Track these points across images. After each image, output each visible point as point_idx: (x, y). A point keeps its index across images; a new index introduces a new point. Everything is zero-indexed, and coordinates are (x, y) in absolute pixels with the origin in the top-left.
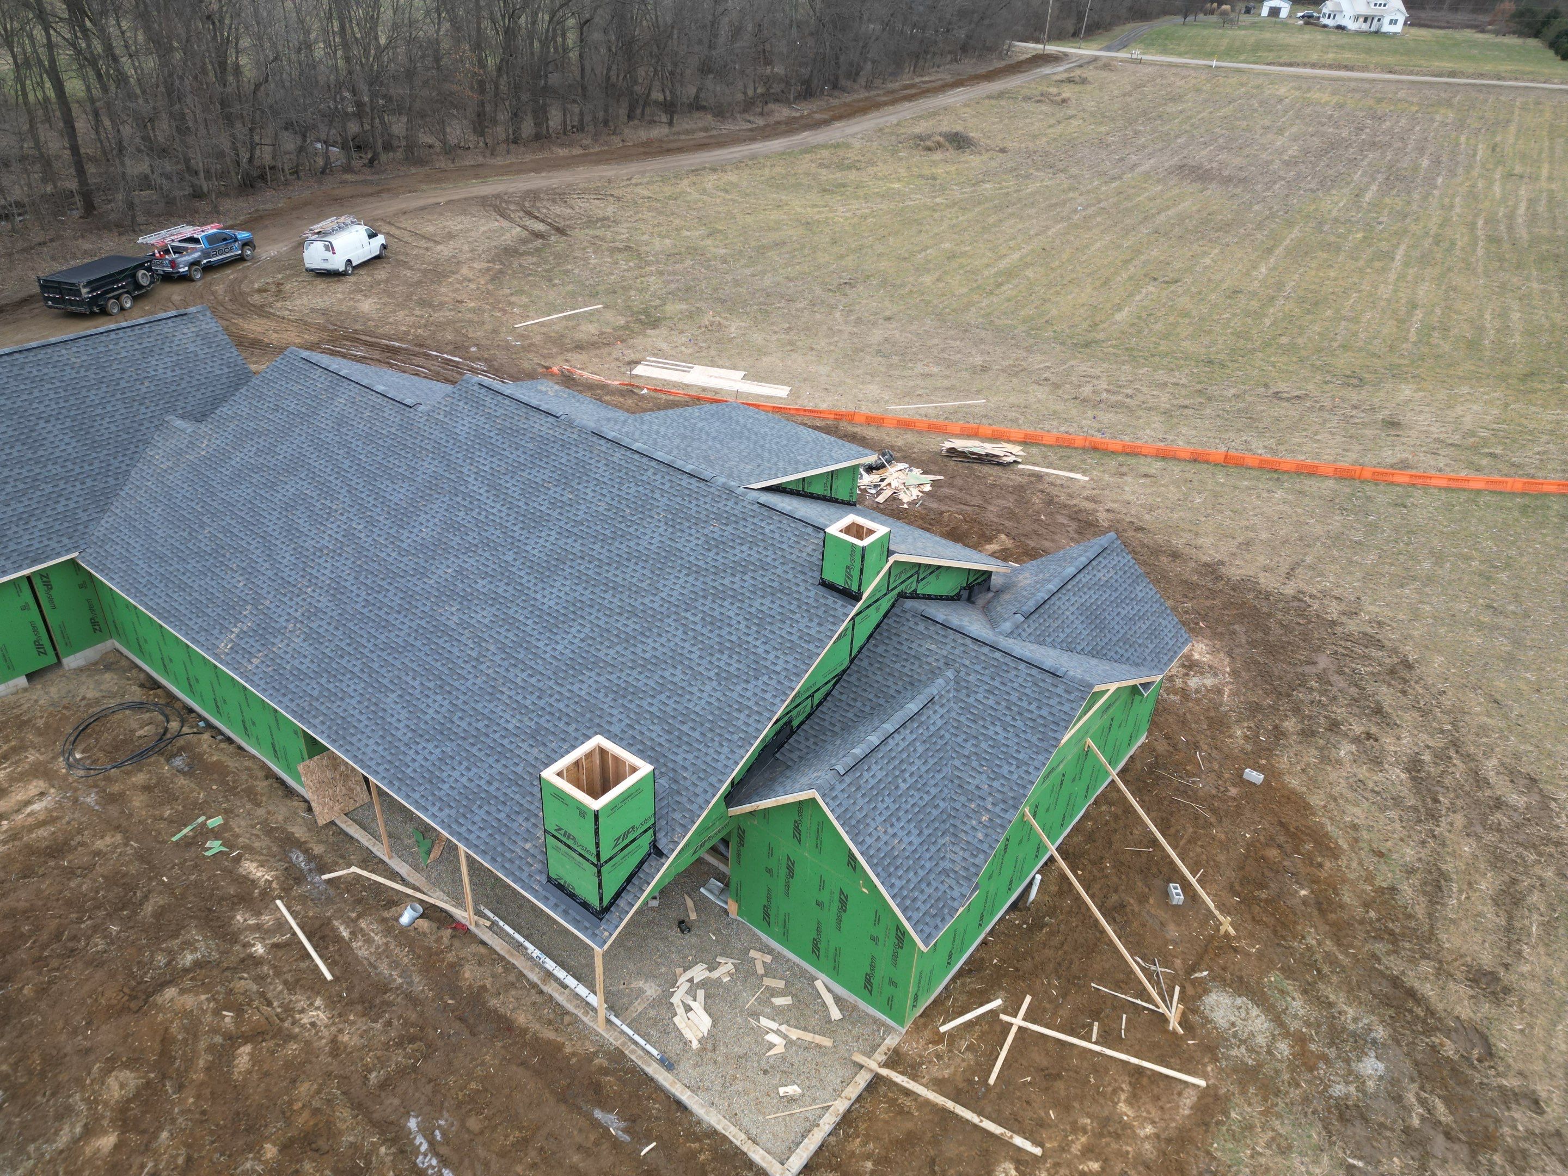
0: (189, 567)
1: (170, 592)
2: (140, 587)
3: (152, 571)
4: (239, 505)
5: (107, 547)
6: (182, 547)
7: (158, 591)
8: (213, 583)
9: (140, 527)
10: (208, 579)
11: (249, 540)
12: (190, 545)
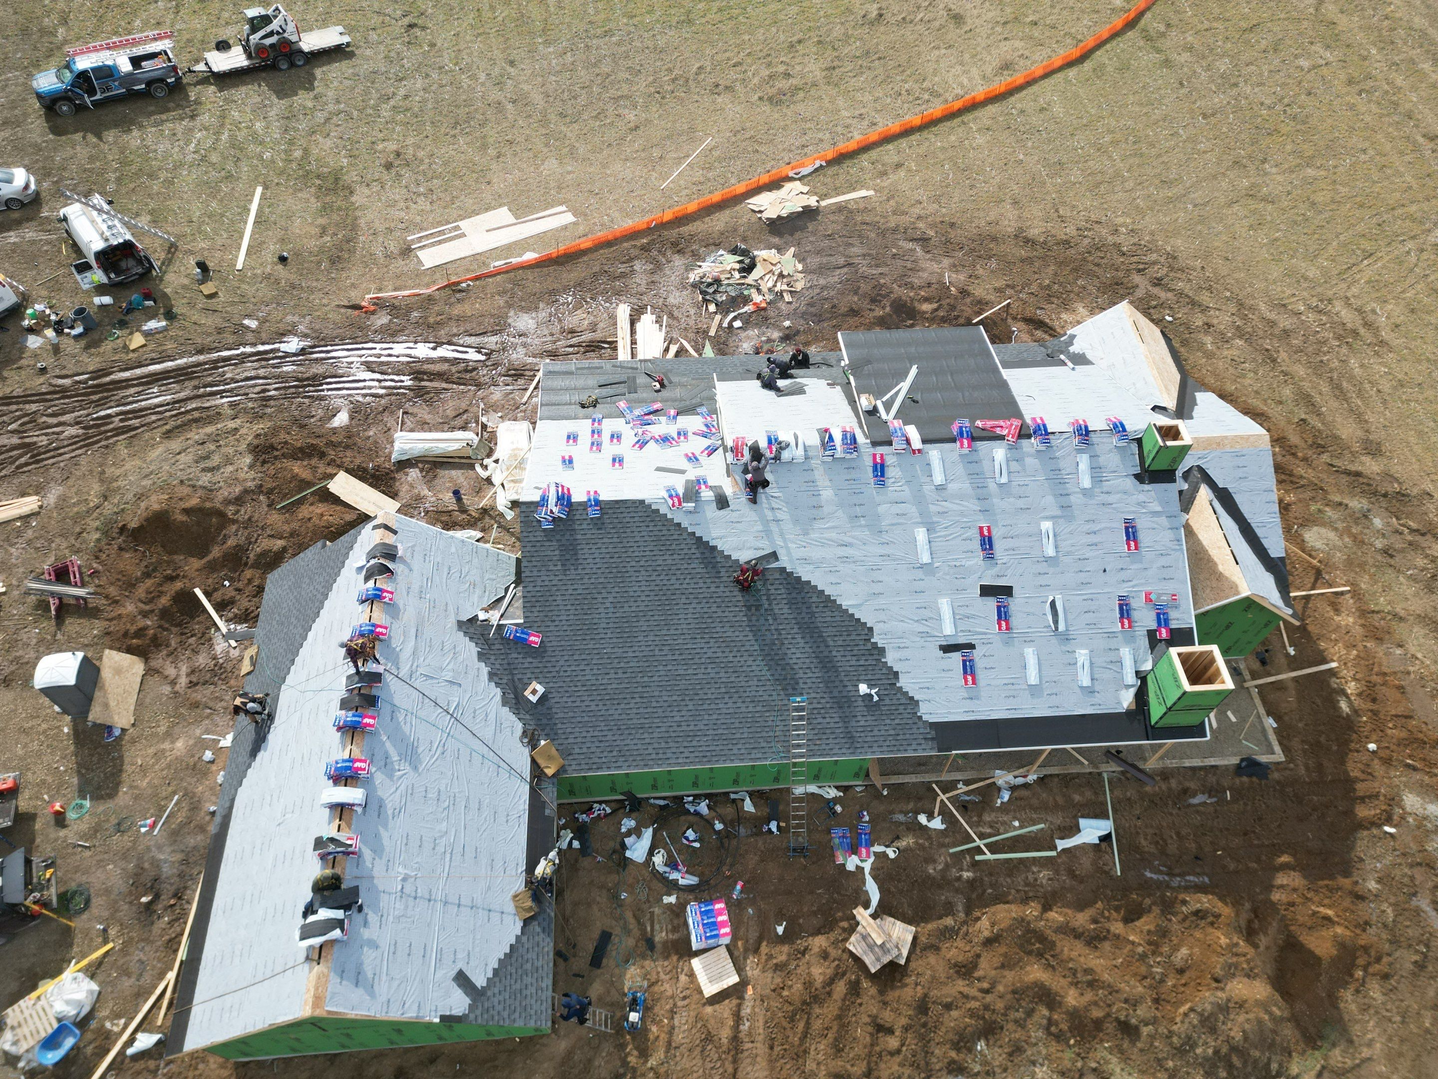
0: (677, 719)
1: (686, 744)
2: (654, 756)
3: (647, 741)
4: (657, 652)
5: (577, 751)
6: (649, 710)
7: (674, 750)
8: (715, 717)
9: (586, 719)
10: (706, 717)
11: (703, 671)
12: (654, 704)
